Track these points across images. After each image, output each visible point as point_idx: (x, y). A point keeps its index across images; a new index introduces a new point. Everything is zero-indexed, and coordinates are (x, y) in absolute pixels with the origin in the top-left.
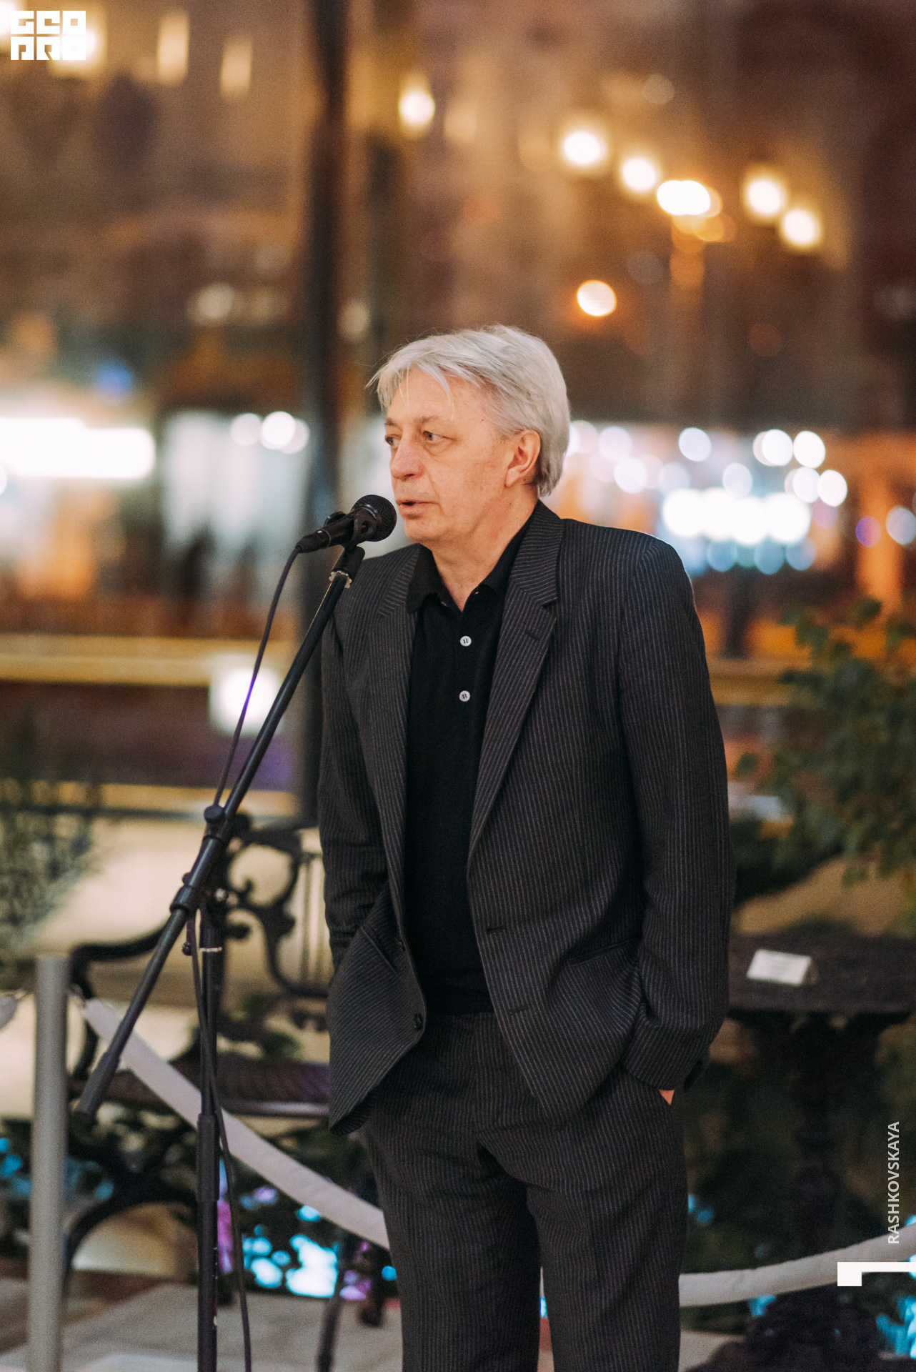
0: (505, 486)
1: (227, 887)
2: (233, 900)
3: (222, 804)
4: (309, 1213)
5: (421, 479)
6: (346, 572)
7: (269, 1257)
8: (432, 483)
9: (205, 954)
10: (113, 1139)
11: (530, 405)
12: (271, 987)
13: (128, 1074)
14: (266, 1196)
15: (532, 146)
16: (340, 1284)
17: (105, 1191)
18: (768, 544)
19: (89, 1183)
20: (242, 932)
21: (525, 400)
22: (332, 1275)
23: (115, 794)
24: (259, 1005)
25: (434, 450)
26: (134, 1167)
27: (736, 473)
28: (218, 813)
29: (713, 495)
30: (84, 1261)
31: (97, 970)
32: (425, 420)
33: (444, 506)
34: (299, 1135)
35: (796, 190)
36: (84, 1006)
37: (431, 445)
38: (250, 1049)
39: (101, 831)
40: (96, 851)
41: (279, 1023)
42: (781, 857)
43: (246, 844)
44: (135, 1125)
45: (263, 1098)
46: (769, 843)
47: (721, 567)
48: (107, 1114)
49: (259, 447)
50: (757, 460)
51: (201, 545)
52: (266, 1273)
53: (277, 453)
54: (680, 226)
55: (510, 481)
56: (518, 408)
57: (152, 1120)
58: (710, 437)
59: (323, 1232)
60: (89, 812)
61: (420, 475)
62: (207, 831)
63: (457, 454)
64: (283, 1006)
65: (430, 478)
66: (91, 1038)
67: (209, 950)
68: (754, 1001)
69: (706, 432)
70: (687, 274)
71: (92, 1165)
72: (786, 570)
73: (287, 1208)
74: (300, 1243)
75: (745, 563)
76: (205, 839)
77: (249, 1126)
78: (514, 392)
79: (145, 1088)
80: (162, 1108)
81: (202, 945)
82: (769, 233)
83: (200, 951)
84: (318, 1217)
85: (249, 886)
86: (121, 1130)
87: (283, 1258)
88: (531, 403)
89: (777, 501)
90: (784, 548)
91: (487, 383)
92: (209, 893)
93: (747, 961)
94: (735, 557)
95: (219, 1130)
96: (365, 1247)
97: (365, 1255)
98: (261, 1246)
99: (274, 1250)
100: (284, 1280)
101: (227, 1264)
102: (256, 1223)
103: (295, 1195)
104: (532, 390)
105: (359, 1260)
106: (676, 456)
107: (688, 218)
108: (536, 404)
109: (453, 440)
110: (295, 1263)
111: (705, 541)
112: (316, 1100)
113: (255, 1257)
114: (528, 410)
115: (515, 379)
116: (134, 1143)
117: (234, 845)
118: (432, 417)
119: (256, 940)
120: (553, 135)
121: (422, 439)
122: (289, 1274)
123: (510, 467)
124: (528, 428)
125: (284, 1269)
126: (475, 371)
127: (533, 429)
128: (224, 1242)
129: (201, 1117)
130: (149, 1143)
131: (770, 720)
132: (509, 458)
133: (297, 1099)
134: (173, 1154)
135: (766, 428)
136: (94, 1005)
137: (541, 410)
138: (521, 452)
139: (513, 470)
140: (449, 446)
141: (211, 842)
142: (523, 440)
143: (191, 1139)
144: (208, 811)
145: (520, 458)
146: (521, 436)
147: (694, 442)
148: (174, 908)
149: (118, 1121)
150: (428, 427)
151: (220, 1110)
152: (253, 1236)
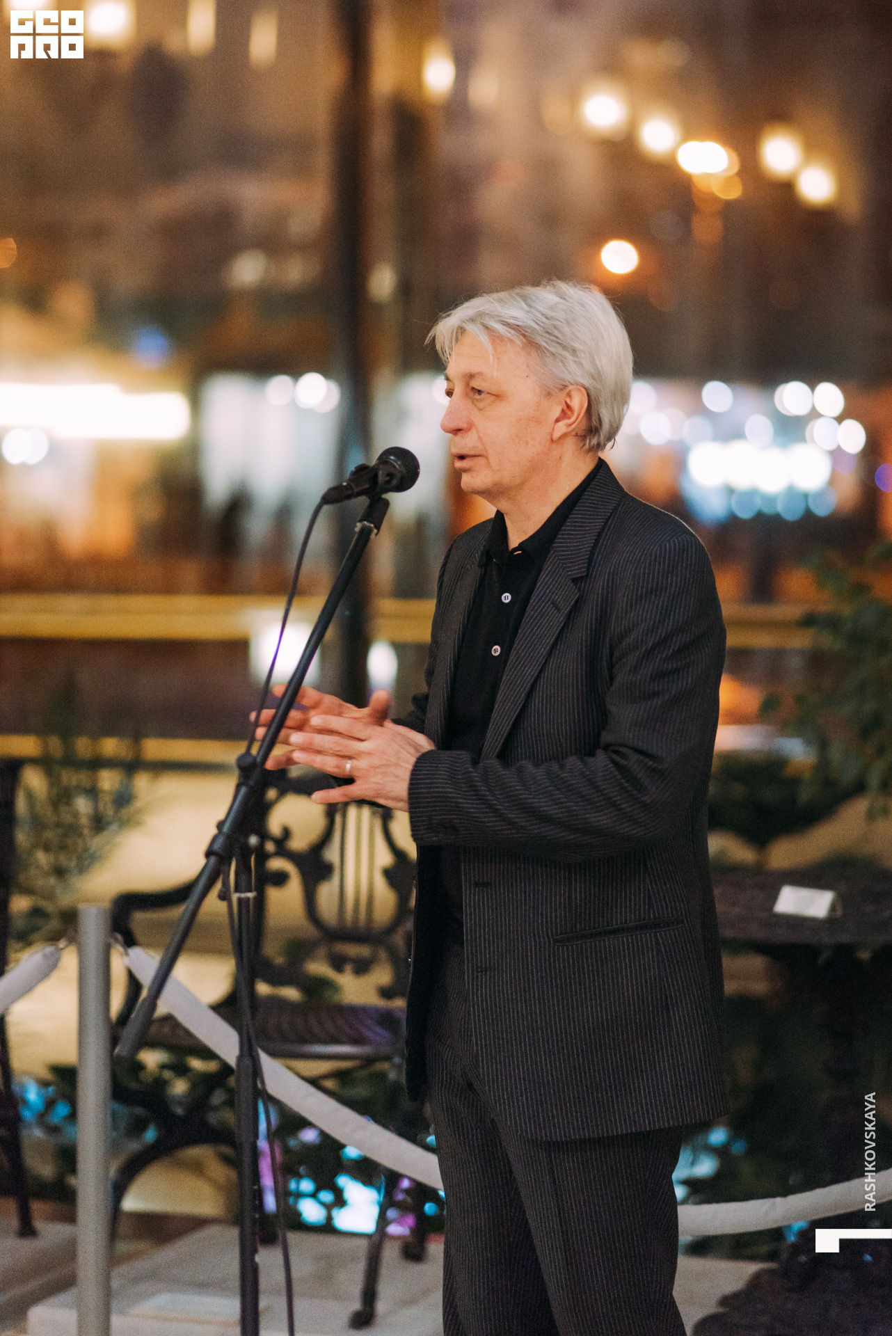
0: (552, 440)
1: (264, 835)
2: (270, 847)
3: (254, 751)
4: (351, 1152)
5: (469, 433)
6: (370, 522)
7: (314, 1195)
8: (480, 438)
9: (240, 900)
10: (160, 1084)
11: (575, 361)
12: (311, 931)
13: (169, 1019)
14: (309, 1136)
15: (554, 111)
16: (382, 1221)
17: (150, 1135)
18: (791, 492)
19: (137, 1128)
20: (280, 879)
21: (570, 357)
22: (374, 1212)
23: (154, 748)
24: (299, 949)
25: (481, 405)
26: (179, 1111)
27: (758, 424)
28: (249, 760)
29: (737, 447)
30: (132, 1203)
31: (140, 918)
32: (471, 376)
33: (491, 460)
34: (340, 1075)
35: (811, 148)
36: (127, 954)
37: (477, 400)
38: (291, 993)
39: (142, 782)
40: (139, 804)
41: (318, 967)
42: (805, 795)
43: (282, 793)
44: (181, 1069)
45: (303, 1040)
46: (794, 782)
47: (745, 514)
48: (152, 1059)
49: (293, 404)
50: (779, 412)
51: (238, 504)
52: (311, 1211)
53: (310, 412)
54: (701, 185)
55: (556, 435)
56: (561, 364)
57: (196, 1064)
58: (733, 390)
59: (366, 1171)
60: (132, 766)
61: (469, 429)
62: (240, 777)
63: (502, 409)
64: (322, 951)
65: (477, 431)
66: (134, 984)
67: (243, 895)
68: (782, 936)
69: (728, 385)
70: (707, 231)
71: (139, 1111)
72: (809, 515)
73: (330, 1148)
74: (343, 1181)
75: (767, 510)
76: (238, 787)
77: (290, 1068)
78: (560, 350)
79: (188, 1033)
80: (206, 1053)
81: (237, 890)
82: (787, 188)
83: (235, 897)
84: (360, 1156)
85: (287, 833)
86: (167, 1074)
87: (327, 1196)
88: (576, 359)
89: (800, 452)
90: (806, 496)
91: (529, 341)
92: (242, 839)
93: (774, 896)
94: (759, 505)
95: (257, 1072)
96: (405, 1184)
97: (407, 1191)
98: (307, 1185)
99: (319, 1189)
100: (329, 1218)
101: (270, 1202)
102: (300, 1163)
103: (337, 1134)
104: (577, 346)
105: (400, 1197)
106: (700, 409)
107: (708, 176)
108: (582, 361)
109: (498, 396)
110: (340, 1201)
111: (730, 491)
112: (355, 1041)
113: (299, 1195)
114: (572, 366)
115: (559, 335)
116: (180, 1087)
117: (272, 794)
118: (478, 373)
119: (295, 887)
120: (574, 99)
121: (471, 394)
122: (335, 1213)
123: (557, 421)
124: (572, 384)
125: (328, 1207)
126: (516, 328)
127: (577, 384)
128: (267, 1181)
129: (240, 1059)
130: (193, 1087)
131: (795, 663)
132: (557, 412)
133: (335, 1040)
134: (218, 1098)
135: (787, 380)
136: (136, 952)
137: (587, 365)
138: (568, 407)
139: (560, 424)
140: (493, 402)
141: (243, 790)
142: (569, 395)
143: (232, 1081)
144: (240, 759)
145: (569, 413)
146: (567, 391)
147: (717, 394)
148: (209, 854)
149: (163, 1067)
150: (475, 384)
151: (257, 1051)
152: (299, 1177)
